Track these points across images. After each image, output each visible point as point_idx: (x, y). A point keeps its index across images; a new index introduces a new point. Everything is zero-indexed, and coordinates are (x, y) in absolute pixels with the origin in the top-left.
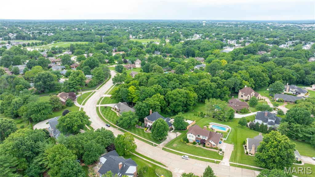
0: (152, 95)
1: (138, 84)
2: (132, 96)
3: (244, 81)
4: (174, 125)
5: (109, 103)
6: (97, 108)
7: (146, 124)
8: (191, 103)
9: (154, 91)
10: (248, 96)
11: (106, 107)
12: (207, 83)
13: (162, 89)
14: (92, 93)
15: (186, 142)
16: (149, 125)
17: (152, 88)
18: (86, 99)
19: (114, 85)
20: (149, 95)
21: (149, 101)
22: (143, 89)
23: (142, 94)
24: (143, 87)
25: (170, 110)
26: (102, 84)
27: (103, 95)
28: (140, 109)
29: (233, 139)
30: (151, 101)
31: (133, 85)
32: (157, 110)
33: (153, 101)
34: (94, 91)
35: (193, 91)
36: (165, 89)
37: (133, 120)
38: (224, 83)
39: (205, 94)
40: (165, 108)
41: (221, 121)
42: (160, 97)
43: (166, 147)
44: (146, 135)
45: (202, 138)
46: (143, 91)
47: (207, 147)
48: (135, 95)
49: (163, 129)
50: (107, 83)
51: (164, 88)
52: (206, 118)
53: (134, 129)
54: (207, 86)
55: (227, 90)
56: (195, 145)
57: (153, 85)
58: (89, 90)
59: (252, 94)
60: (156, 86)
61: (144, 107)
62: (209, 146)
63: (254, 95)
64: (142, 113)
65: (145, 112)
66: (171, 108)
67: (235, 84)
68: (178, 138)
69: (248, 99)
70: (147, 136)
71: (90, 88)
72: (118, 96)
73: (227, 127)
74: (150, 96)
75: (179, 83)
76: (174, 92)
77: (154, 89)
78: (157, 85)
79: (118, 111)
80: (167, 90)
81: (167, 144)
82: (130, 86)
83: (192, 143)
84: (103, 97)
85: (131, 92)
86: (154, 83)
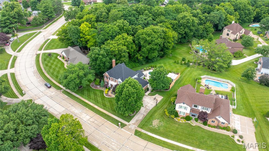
0: (115, 36)
1: (94, 19)
2: (86, 37)
3: (229, 16)
4: (150, 84)
5: (56, 48)
6: (38, 56)
7: (108, 83)
8: (170, 46)
9: (117, 29)
10: (237, 34)
11: (50, 54)
12: (188, 17)
13: (130, 27)
14: (36, 34)
15: (173, 116)
16: (111, 85)
17: (115, 25)
18: (25, 42)
19: (67, 23)
20: (111, 36)
21: (111, 46)
22: (101, 27)
23: (100, 34)
24: (102, 23)
25: (142, 57)
26: (52, 22)
27: (50, 36)
28: (96, 59)
29: (245, 104)
30: (112, 45)
31: (87, 21)
32: (123, 59)
33: (116, 45)
34: (39, 31)
35: (170, 29)
36: (133, 26)
37: (84, 79)
38: (206, 18)
39: (185, 32)
40: (135, 54)
41: (213, 71)
42: (127, 38)
43: (141, 128)
44: (106, 103)
45: (201, 111)
46: (102, 31)
47: (210, 126)
48: (90, 37)
49: (135, 98)
50: (59, 20)
51: (133, 24)
52: (192, 67)
53: (88, 90)
54: (188, 22)
55: (209, 27)
56: (189, 122)
57: (116, 21)
58: (32, 29)
59: (241, 32)
60: (120, 22)
61: (102, 55)
62: (216, 124)
63: (243, 33)
64: (99, 65)
65: (104, 63)
66: (143, 55)
67: (220, 19)
68: (158, 105)
69: (236, 38)
70: (108, 104)
71: (36, 27)
72: (67, 37)
73: (228, 83)
74: (113, 38)
75: (152, 18)
76: (148, 30)
77: (118, 26)
78: (123, 20)
79: (66, 61)
80: (137, 28)
81: (142, 121)
82: (83, 22)
83: (183, 118)
84: (49, 39)
85: (84, 32)
86: (117, 18)
